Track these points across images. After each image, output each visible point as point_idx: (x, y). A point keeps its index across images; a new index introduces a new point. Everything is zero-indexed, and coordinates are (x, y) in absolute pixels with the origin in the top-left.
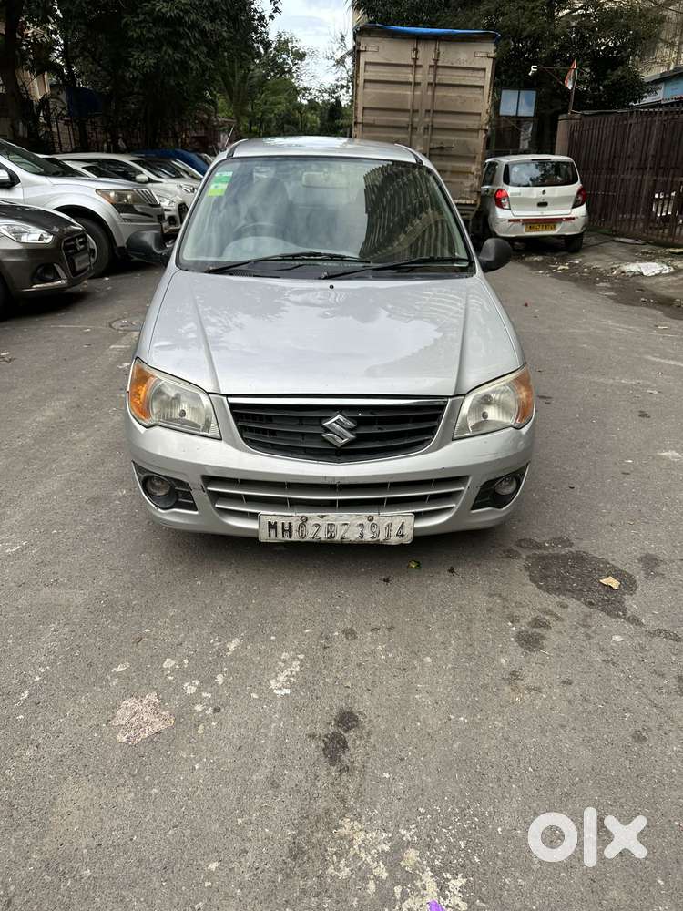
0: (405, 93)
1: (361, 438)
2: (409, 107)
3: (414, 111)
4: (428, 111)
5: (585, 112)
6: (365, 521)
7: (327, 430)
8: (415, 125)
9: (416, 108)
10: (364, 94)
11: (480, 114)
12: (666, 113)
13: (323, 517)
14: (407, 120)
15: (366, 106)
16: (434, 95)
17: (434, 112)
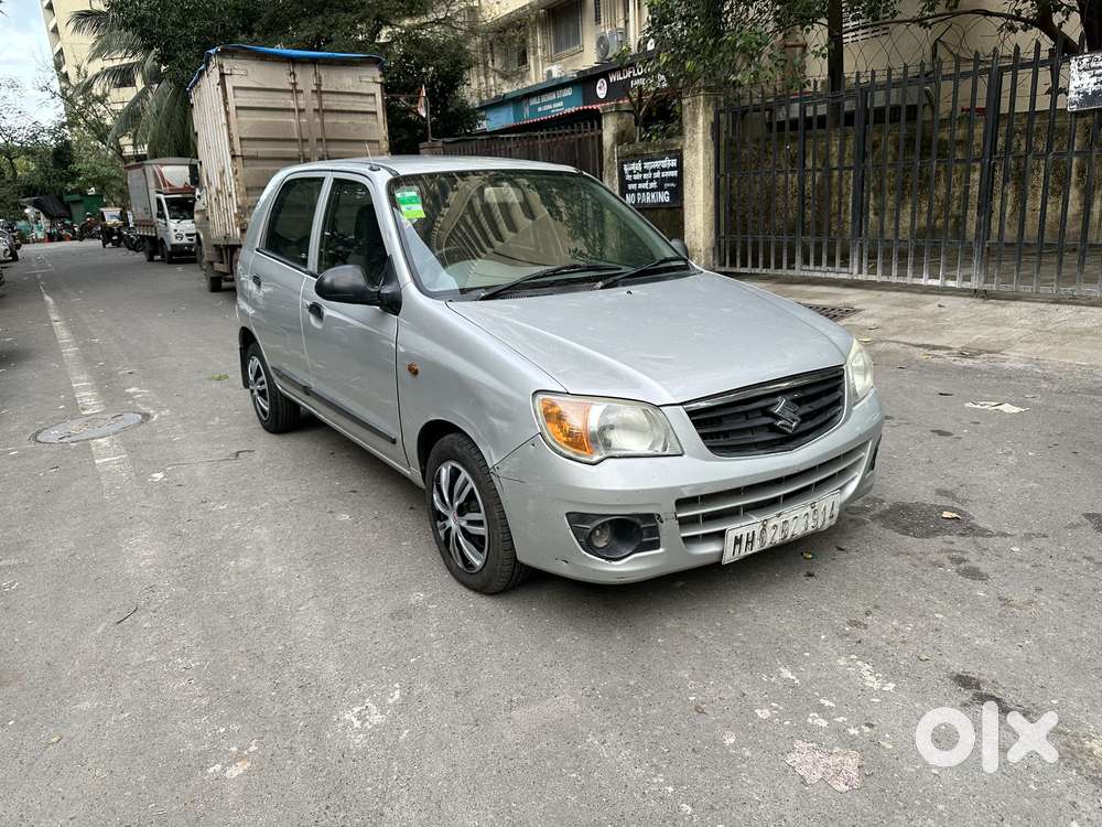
0: (289, 120)
1: (805, 418)
2: (296, 137)
3: (303, 140)
4: (319, 140)
5: (446, 140)
6: (809, 510)
7: (777, 417)
8: (307, 156)
9: (305, 137)
10: (238, 123)
11: (378, 142)
12: (548, 135)
13: (780, 514)
14: (297, 150)
15: (244, 136)
16: (322, 123)
17: (327, 140)
